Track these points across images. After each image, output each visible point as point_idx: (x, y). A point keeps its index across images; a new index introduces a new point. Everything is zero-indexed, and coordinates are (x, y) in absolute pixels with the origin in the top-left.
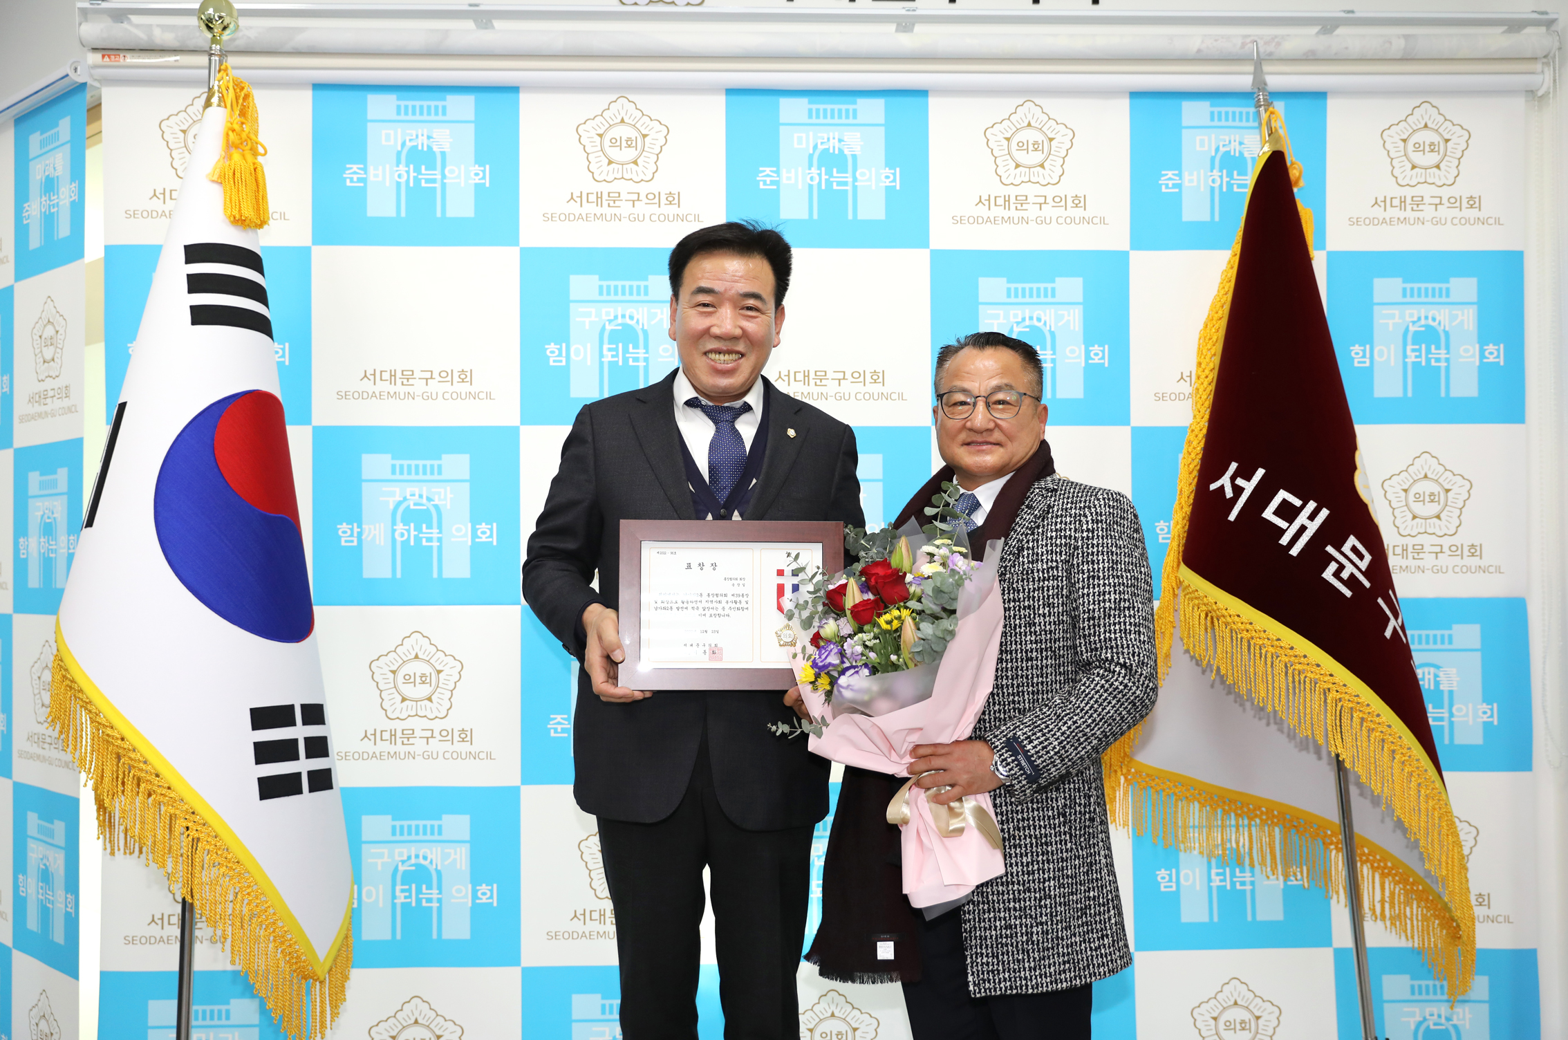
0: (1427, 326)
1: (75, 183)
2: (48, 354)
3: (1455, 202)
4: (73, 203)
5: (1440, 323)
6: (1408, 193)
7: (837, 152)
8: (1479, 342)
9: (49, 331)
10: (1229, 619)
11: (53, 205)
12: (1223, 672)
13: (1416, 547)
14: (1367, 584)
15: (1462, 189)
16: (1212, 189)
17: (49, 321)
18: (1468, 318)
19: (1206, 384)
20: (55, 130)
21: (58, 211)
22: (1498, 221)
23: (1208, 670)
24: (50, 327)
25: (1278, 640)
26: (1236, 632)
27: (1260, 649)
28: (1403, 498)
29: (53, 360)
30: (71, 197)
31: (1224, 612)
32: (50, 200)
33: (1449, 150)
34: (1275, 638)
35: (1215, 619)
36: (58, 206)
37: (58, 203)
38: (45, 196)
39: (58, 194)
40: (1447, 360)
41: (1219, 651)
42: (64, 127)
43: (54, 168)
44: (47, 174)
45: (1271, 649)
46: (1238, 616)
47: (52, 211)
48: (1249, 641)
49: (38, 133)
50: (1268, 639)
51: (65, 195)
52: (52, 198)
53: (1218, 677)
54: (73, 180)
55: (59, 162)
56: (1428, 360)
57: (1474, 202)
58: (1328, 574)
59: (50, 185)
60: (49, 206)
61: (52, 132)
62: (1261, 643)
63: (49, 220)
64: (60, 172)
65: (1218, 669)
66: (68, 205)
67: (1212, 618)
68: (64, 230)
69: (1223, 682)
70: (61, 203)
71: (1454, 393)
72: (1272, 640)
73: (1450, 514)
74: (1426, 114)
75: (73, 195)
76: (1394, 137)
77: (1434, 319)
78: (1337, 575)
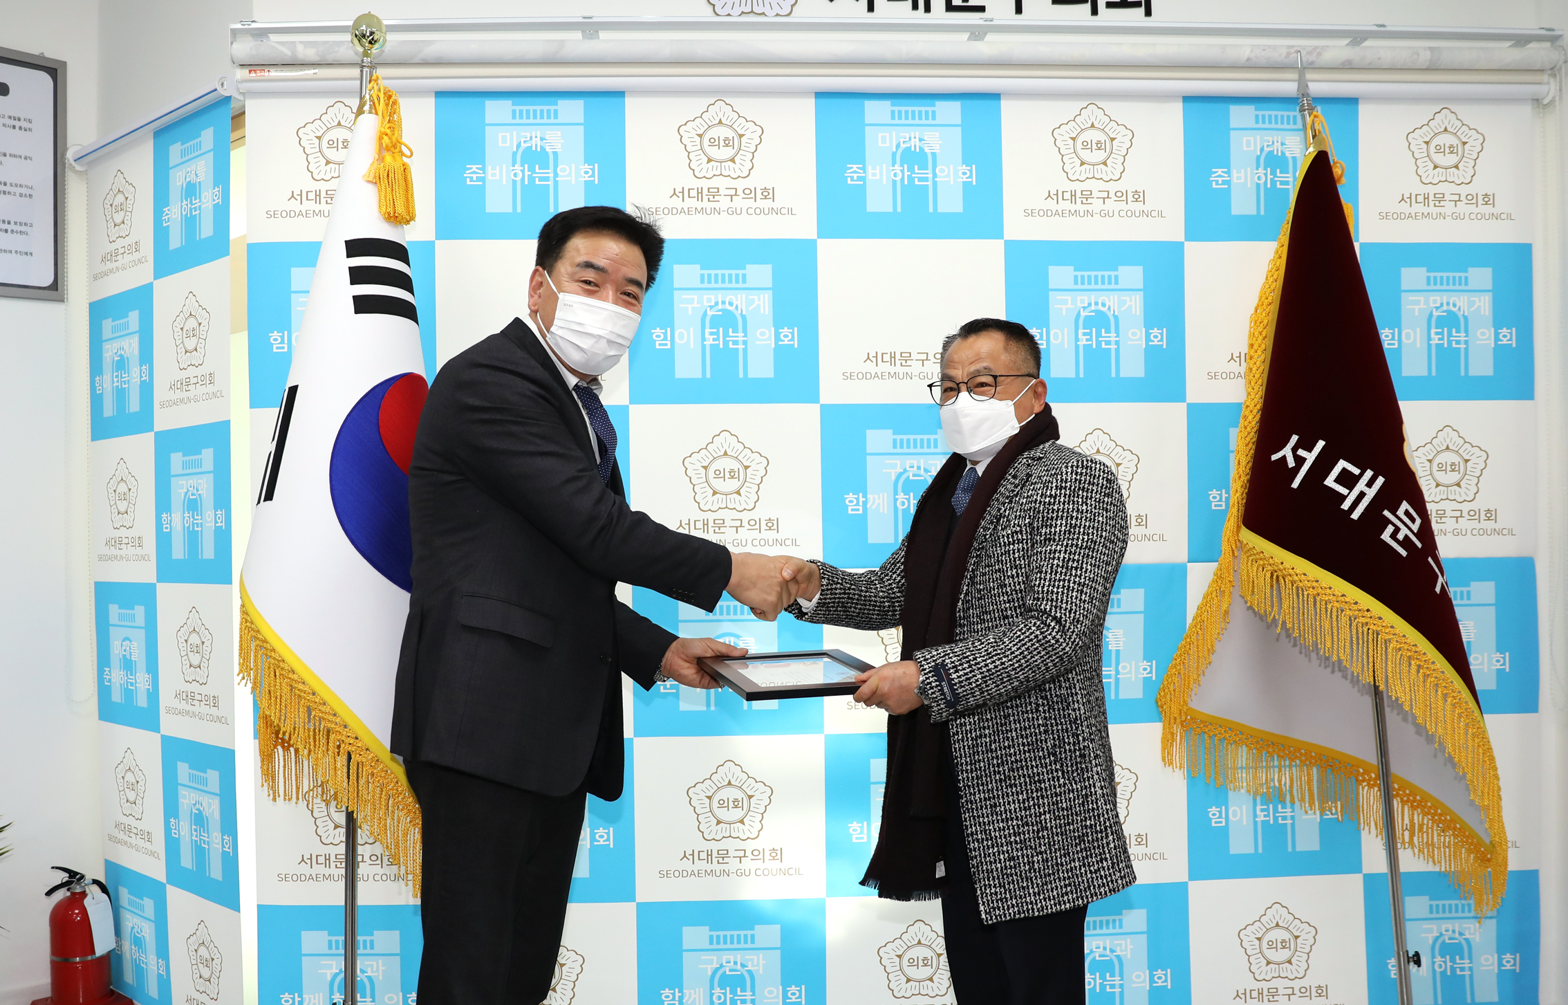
0: (1448, 311)
1: (218, 187)
2: (191, 344)
3: (1472, 199)
4: (216, 206)
5: (1459, 309)
6: (1431, 190)
7: (918, 150)
8: (1494, 326)
9: (192, 323)
10: (1296, 578)
11: (195, 208)
12: (1289, 626)
13: (1439, 512)
14: (1419, 545)
15: (1478, 188)
16: (1258, 185)
17: (191, 314)
18: (1483, 305)
19: (1258, 363)
20: (198, 140)
21: (200, 214)
22: (1509, 217)
23: (1273, 625)
24: (192, 320)
25: (1343, 595)
26: (1302, 590)
27: (1326, 604)
28: (1428, 468)
29: (196, 350)
30: (214, 200)
31: (1291, 571)
32: (192, 204)
33: (1466, 152)
34: (1340, 594)
35: (1281, 578)
36: (200, 209)
37: (200, 206)
38: (187, 200)
39: (200, 198)
40: (1466, 342)
41: (1285, 606)
42: (207, 137)
43: (196, 175)
44: (188, 180)
45: (1336, 604)
46: (1305, 574)
47: (194, 213)
48: (1315, 598)
49: (180, 143)
50: (1334, 595)
51: (208, 198)
52: (194, 202)
53: (1284, 632)
54: (215, 185)
55: (202, 169)
56: (1450, 342)
57: (1488, 199)
58: (1386, 536)
59: (191, 190)
60: (191, 209)
61: (195, 141)
62: (1327, 598)
63: (190, 223)
64: (202, 178)
65: (1284, 623)
66: (211, 207)
67: (1278, 577)
68: (207, 229)
69: (1288, 636)
70: (203, 207)
71: (1472, 372)
72: (1338, 596)
73: (1468, 482)
74: (1445, 120)
75: (216, 198)
76: (1418, 139)
77: (1454, 305)
78: (1394, 536)
